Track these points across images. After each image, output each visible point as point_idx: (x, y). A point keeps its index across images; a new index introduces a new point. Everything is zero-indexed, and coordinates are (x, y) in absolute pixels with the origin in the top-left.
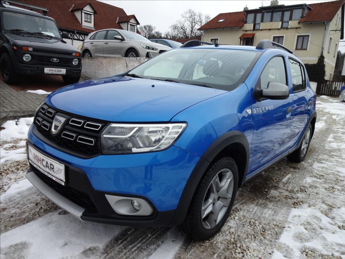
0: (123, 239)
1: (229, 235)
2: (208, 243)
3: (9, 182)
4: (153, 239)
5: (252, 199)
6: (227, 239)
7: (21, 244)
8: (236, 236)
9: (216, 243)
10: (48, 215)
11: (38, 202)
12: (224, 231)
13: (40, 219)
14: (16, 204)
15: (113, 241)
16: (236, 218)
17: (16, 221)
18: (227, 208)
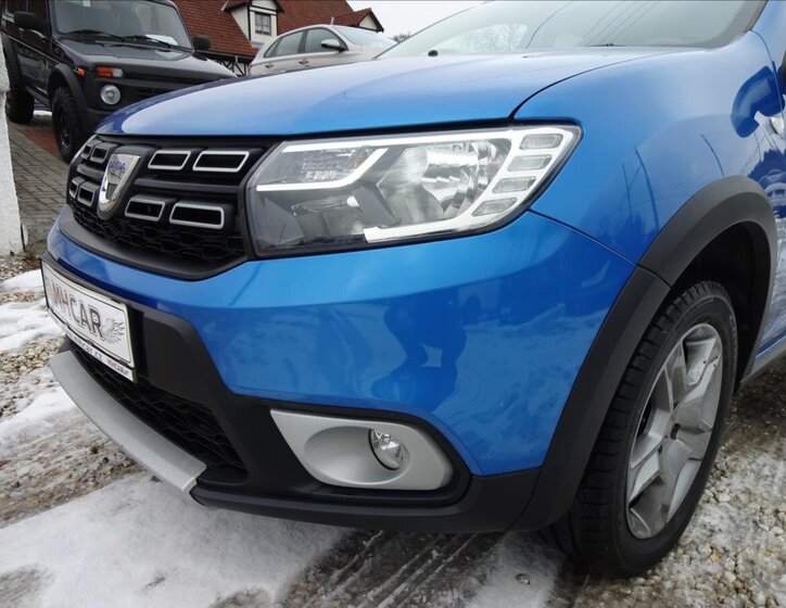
0: (347, 567)
1: (714, 557)
2: (643, 585)
3: (32, 388)
4: (448, 569)
5: (754, 436)
6: (710, 574)
7: (21, 574)
8: (740, 561)
9: (675, 588)
10: (120, 481)
11: (99, 442)
12: (692, 542)
13: (96, 495)
14: (36, 449)
15: (312, 572)
16: (724, 498)
17: (24, 499)
18: (700, 463)
